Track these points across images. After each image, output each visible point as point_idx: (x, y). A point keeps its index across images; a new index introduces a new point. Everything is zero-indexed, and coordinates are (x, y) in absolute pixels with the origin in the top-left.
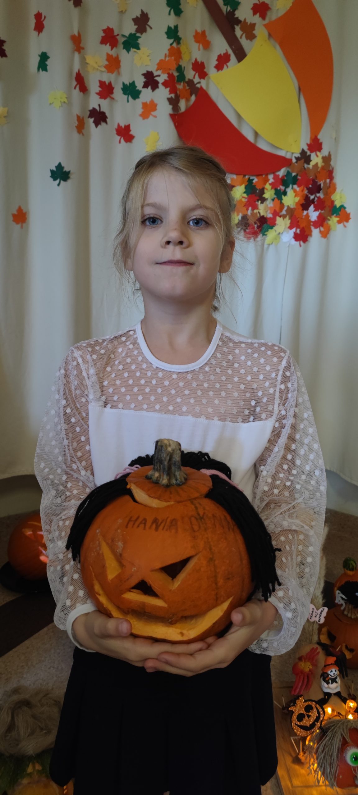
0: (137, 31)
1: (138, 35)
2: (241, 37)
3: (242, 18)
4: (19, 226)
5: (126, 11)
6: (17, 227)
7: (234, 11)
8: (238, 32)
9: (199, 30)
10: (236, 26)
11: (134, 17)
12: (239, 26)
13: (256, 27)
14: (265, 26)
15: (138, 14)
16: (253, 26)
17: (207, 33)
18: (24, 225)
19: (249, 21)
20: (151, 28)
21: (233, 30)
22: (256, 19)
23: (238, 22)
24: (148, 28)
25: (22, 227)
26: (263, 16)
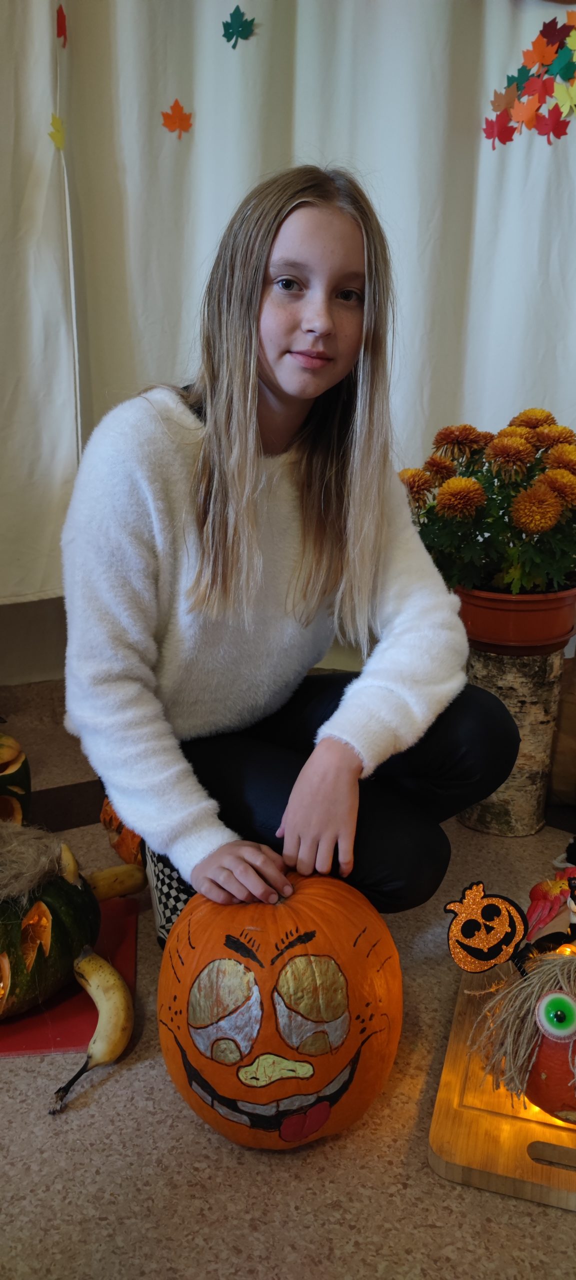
4: (175, 134)
6: (170, 137)
18: (184, 134)
25: (180, 137)
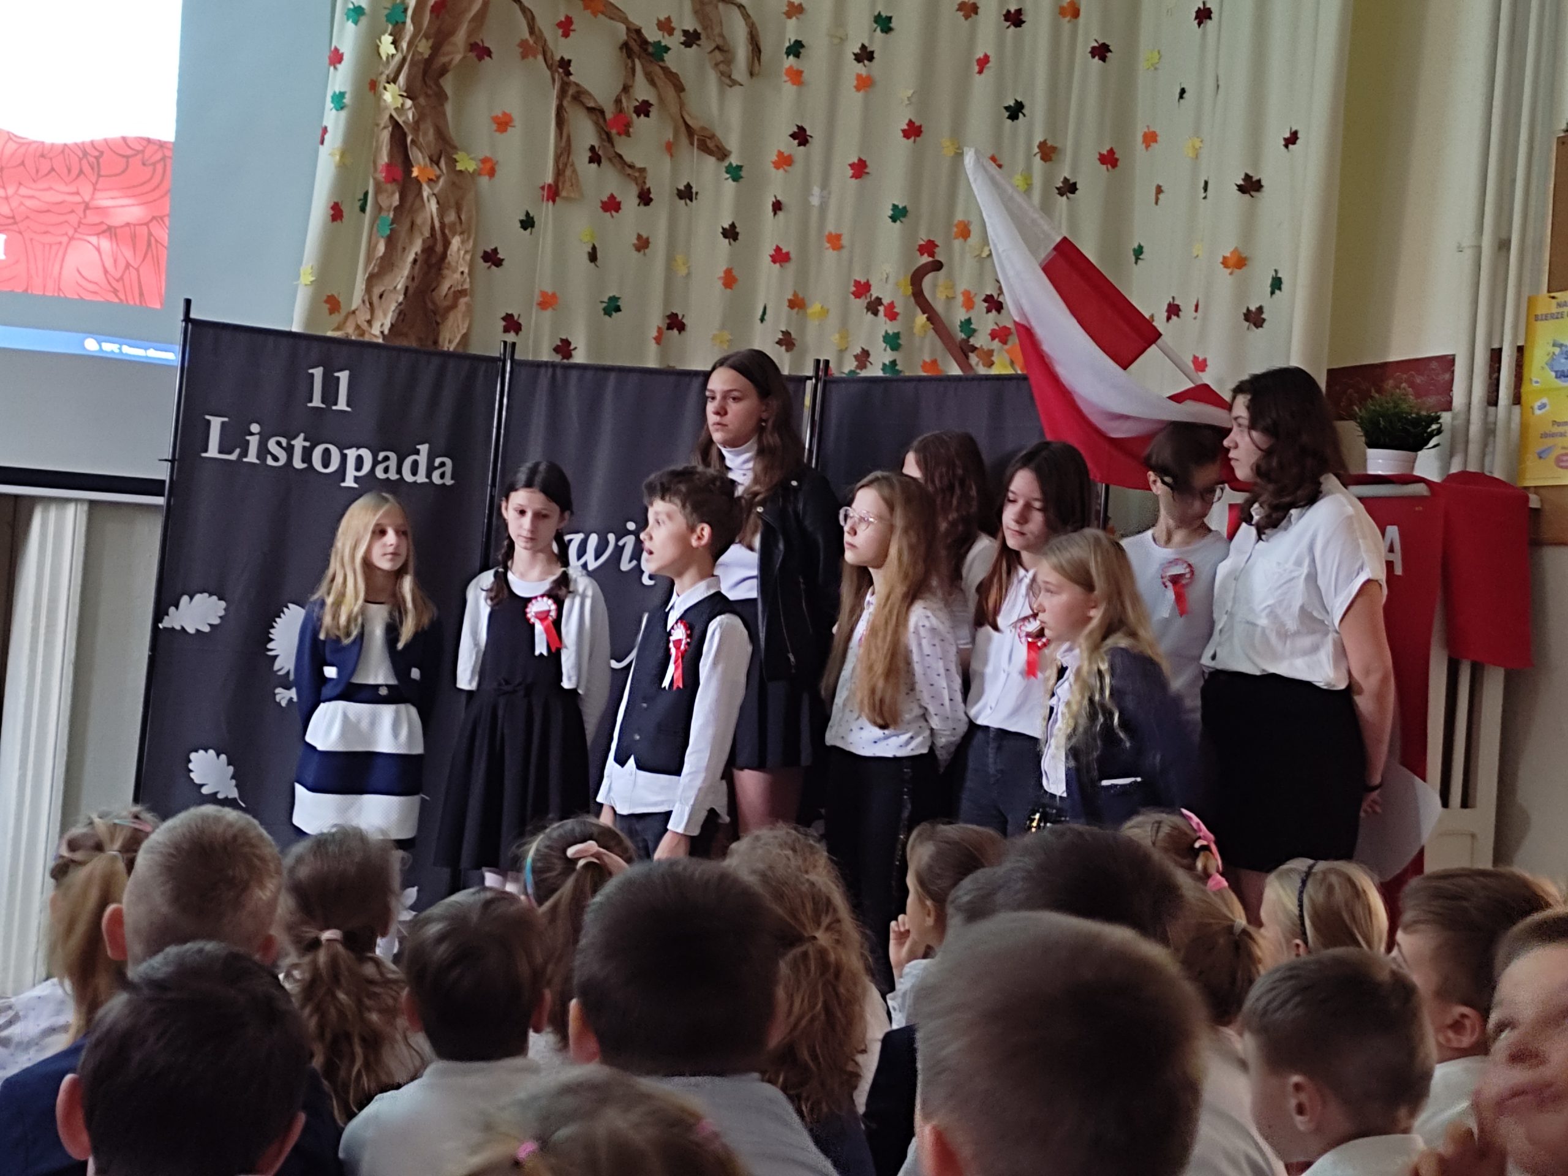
0: (858, 367)
1: (858, 371)
2: (977, 364)
3: (978, 346)
5: (846, 349)
7: (969, 337)
8: (973, 359)
9: (928, 360)
10: (971, 354)
11: (855, 353)
12: (976, 352)
13: (995, 354)
14: (1008, 351)
15: (858, 351)
16: (990, 353)
17: (940, 362)
19: (985, 348)
20: (871, 364)
21: (967, 357)
22: (996, 345)
23: (974, 349)
24: (868, 364)
26: (1004, 342)
